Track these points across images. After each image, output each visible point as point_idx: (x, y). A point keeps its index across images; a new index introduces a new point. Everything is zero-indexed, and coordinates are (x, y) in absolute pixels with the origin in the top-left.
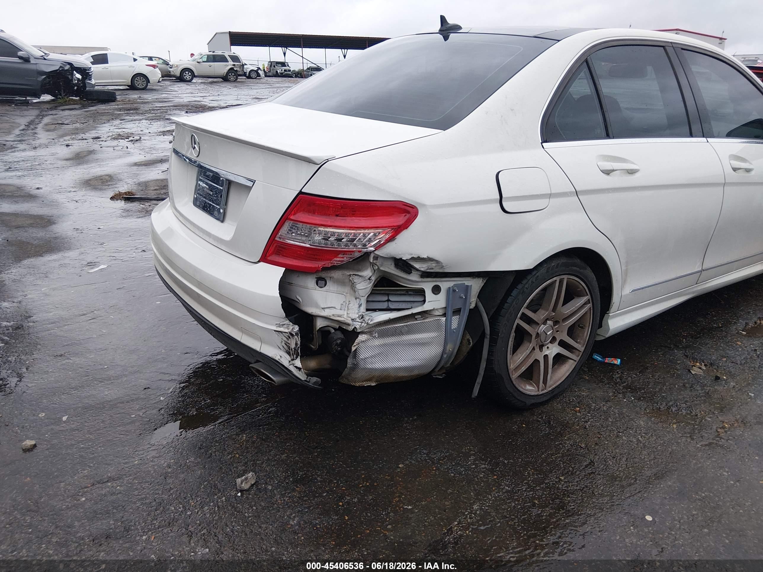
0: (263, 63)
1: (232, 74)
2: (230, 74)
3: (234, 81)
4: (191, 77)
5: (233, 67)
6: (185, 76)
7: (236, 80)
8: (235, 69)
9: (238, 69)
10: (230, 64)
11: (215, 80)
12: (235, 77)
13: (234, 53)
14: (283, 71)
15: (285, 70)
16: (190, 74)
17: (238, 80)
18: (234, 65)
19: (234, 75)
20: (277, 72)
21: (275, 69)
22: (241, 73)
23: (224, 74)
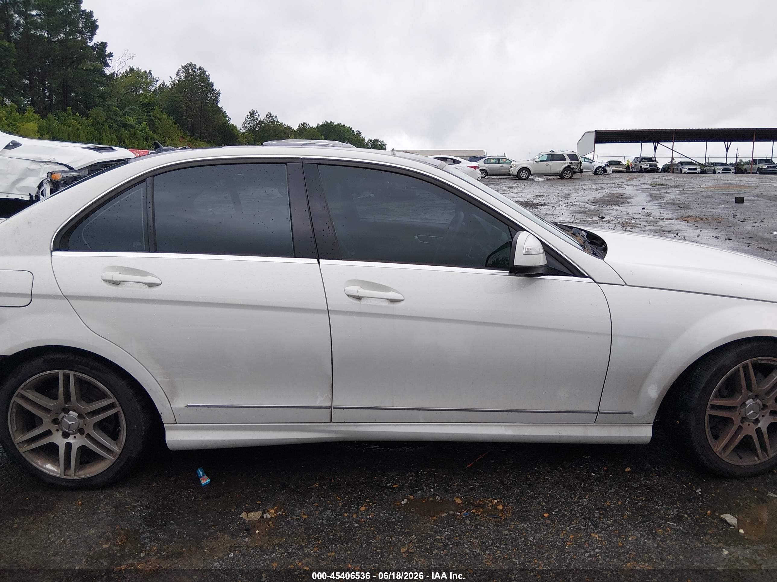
0: (628, 158)
1: (567, 172)
2: (566, 172)
3: (570, 178)
4: (527, 175)
5: (570, 165)
6: (522, 174)
7: (572, 176)
8: (572, 167)
9: (575, 167)
10: (568, 161)
11: (551, 177)
12: (570, 174)
13: (573, 152)
14: (648, 166)
15: (650, 166)
16: (527, 172)
17: (573, 177)
18: (571, 163)
19: (569, 173)
20: (641, 167)
21: (640, 164)
22: (577, 170)
23: (559, 172)
